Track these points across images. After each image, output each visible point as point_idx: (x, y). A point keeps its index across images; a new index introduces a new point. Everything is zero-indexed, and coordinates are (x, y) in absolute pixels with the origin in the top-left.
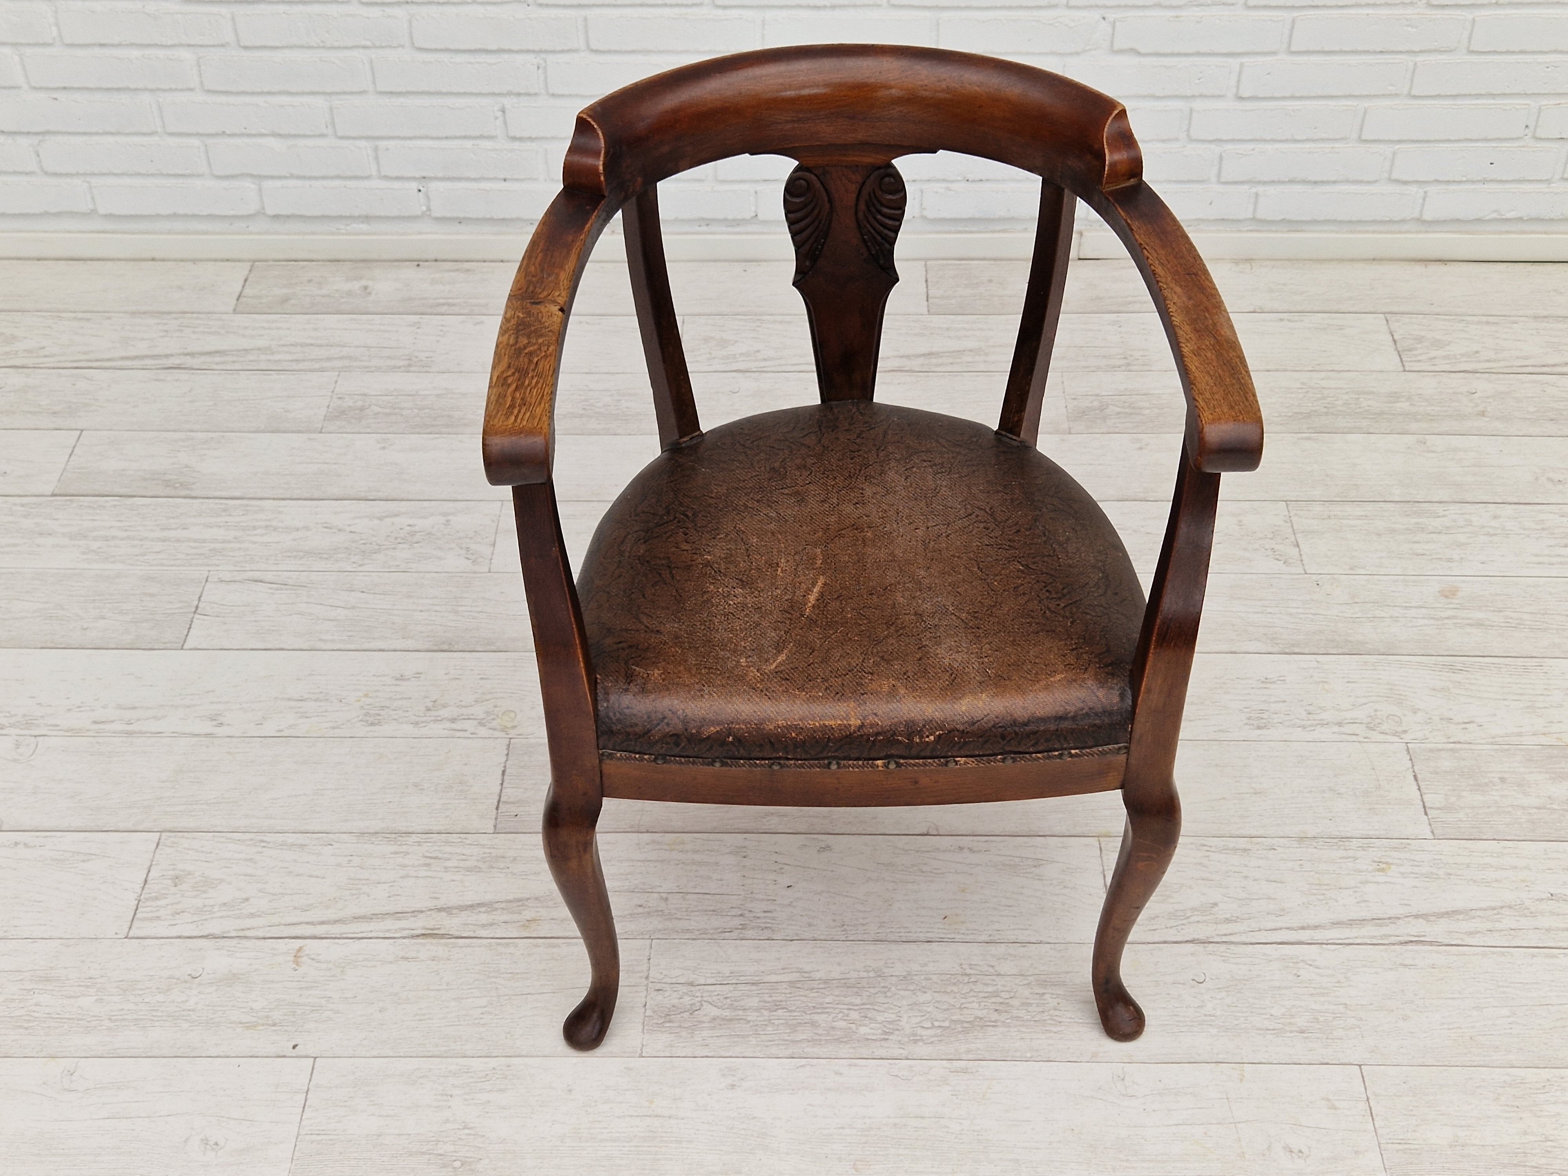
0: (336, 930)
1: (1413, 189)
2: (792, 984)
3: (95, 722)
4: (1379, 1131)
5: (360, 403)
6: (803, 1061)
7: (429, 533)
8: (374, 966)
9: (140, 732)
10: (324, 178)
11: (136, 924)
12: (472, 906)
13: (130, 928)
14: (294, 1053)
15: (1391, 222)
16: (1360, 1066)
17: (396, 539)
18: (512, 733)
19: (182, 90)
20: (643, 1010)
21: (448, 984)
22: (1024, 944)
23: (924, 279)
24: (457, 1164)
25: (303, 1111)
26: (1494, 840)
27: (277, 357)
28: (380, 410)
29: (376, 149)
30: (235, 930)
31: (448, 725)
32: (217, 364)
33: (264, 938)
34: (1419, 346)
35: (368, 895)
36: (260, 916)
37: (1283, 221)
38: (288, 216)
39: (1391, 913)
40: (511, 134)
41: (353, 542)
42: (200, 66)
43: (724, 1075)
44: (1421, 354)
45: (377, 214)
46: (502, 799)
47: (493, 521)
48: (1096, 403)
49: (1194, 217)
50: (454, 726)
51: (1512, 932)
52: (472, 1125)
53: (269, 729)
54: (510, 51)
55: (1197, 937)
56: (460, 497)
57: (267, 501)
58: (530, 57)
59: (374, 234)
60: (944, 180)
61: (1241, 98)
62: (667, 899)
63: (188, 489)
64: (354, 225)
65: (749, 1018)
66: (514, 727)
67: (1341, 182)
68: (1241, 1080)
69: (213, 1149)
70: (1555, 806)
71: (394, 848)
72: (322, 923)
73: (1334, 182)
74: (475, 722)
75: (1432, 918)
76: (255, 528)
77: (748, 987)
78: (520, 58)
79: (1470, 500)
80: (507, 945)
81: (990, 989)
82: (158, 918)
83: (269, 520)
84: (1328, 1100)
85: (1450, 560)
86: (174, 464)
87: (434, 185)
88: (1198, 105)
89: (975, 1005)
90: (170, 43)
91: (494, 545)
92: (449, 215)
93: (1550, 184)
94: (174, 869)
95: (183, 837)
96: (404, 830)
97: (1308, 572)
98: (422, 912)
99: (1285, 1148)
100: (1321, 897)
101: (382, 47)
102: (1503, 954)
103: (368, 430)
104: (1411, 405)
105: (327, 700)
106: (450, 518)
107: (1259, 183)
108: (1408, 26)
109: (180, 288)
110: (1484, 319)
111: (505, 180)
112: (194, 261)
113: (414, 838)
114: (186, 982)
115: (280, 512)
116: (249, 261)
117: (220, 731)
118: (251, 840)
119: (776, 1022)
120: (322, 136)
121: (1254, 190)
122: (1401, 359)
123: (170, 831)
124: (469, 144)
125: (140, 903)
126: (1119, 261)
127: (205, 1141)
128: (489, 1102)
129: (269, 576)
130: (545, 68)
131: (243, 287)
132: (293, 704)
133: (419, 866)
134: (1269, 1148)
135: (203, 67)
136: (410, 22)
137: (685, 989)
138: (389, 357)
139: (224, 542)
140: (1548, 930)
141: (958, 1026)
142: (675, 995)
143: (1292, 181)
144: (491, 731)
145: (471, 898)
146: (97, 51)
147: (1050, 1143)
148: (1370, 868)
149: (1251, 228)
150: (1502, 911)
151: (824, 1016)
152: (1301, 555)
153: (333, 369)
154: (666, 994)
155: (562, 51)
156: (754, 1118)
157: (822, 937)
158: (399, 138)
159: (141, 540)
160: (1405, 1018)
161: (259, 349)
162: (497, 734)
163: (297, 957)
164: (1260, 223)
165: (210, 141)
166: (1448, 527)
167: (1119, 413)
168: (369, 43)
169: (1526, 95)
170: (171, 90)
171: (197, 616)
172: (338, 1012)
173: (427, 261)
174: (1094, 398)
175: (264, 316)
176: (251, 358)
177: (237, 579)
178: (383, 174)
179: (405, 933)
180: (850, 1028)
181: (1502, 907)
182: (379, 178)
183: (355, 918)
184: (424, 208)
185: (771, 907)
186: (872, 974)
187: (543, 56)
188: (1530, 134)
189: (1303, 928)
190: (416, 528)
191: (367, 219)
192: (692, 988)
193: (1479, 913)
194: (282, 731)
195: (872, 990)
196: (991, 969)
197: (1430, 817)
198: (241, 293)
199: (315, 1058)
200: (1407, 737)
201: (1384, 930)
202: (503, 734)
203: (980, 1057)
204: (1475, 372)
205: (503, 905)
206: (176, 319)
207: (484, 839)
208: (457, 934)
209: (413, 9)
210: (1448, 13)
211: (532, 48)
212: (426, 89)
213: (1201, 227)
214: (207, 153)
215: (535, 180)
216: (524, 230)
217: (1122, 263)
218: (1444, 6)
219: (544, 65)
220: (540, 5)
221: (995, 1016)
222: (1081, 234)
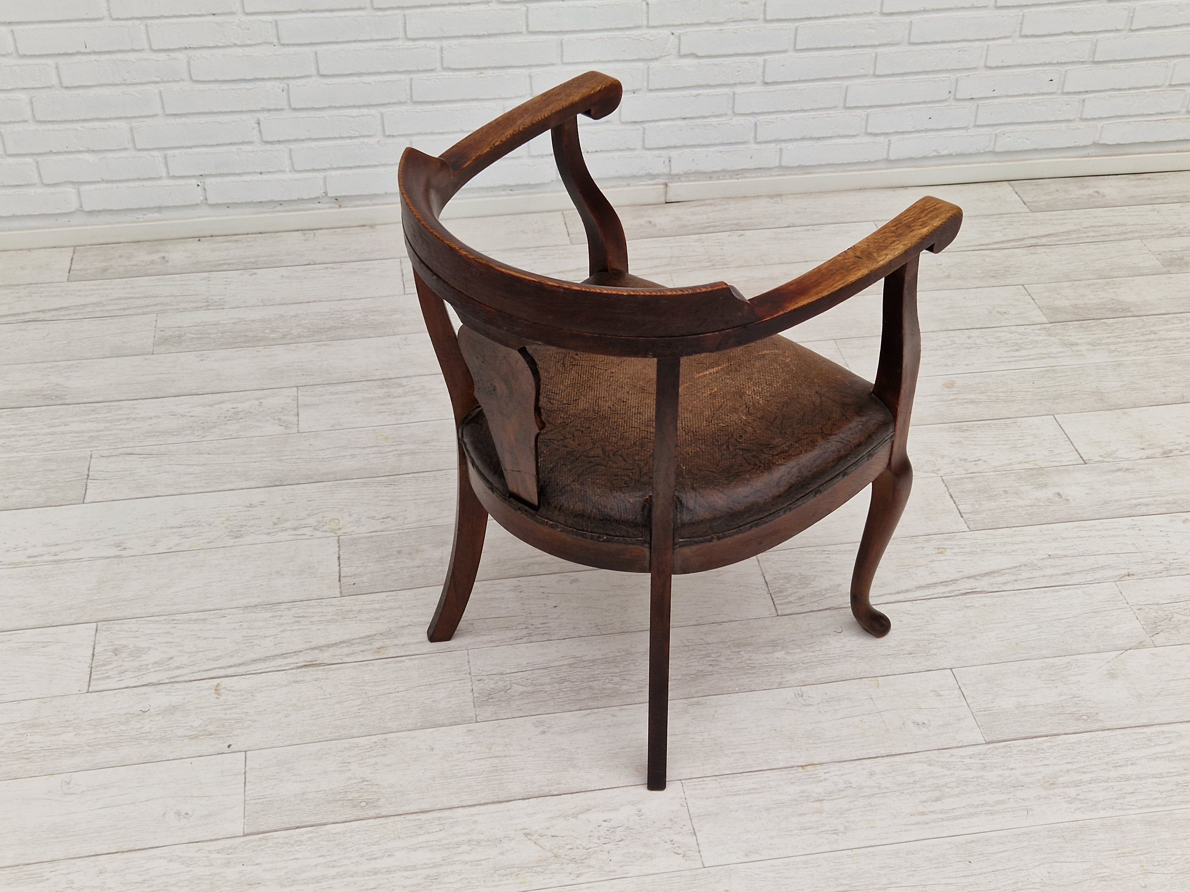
0: (242, 670)
1: (882, 139)
2: (570, 665)
3: (29, 557)
4: (971, 705)
5: (177, 333)
6: (588, 711)
7: (249, 412)
8: (275, 689)
9: (65, 560)
10: (127, 181)
11: (92, 683)
12: (336, 644)
13: (89, 686)
14: (229, 750)
15: (869, 162)
16: (951, 669)
17: (225, 417)
18: (339, 533)
19: (19, 122)
20: (471, 694)
21: (330, 694)
22: (720, 623)
23: (563, 223)
24: (363, 804)
25: (245, 786)
26: (1008, 527)
27: (108, 308)
28: (192, 336)
29: (165, 157)
30: (168, 678)
31: (292, 532)
32: (64, 316)
33: (191, 681)
35: (260, 646)
36: (183, 668)
37: (800, 167)
38: (100, 211)
39: (953, 577)
40: (265, 139)
41: (195, 422)
42: (32, 104)
43: (536, 726)
45: (168, 205)
46: (342, 575)
47: (293, 400)
49: (741, 168)
50: (296, 532)
51: (1030, 580)
52: (367, 779)
53: (161, 547)
54: (263, 79)
55: (832, 606)
56: (266, 387)
57: (123, 402)
58: (276, 83)
59: (164, 220)
61: (766, 83)
62: (472, 624)
63: (62, 399)
64: (150, 215)
65: (546, 690)
66: (340, 529)
67: (835, 137)
68: (878, 687)
69: (185, 818)
70: (1041, 504)
71: (271, 614)
72: (230, 667)
73: (831, 137)
74: (311, 529)
75: (978, 578)
76: (119, 420)
77: (542, 671)
78: (269, 84)
79: (951, 328)
80: (367, 665)
81: (704, 653)
82: (108, 677)
83: (128, 414)
84: (935, 691)
85: (946, 365)
86: (47, 383)
87: (208, 180)
88: (739, 90)
89: (696, 663)
90: (10, 87)
91: (298, 415)
92: (220, 202)
93: (967, 130)
94: (112, 645)
95: (114, 624)
96: (276, 602)
98: (301, 651)
99: (914, 723)
100: (906, 573)
101: (168, 82)
102: (1026, 593)
103: (188, 350)
105: (199, 525)
106: (261, 401)
107: (782, 141)
108: (870, 28)
109: (23, 268)
111: (261, 173)
112: (29, 250)
113: (284, 606)
114: (139, 715)
115: (135, 408)
116: (71, 246)
117: (124, 553)
118: (165, 620)
119: (565, 690)
120: (125, 149)
121: (779, 147)
123: (103, 621)
124: (234, 148)
125: (93, 669)
126: (694, 202)
127: (178, 813)
128: (376, 763)
129: (137, 450)
130: (288, 90)
131: (71, 263)
132: (175, 530)
133: (292, 623)
134: (904, 724)
135: (35, 104)
136: (189, 63)
137: (498, 677)
138: (192, 301)
139: (98, 431)
140: (1051, 576)
141: (687, 677)
142: (492, 682)
143: (803, 139)
144: (324, 533)
145: (333, 639)
147: (763, 739)
148: (934, 552)
149: (778, 173)
150: (1021, 568)
151: (596, 682)
153: (152, 312)
154: (486, 682)
155: (300, 77)
156: (563, 750)
157: (585, 635)
158: (182, 147)
159: (34, 436)
160: (973, 638)
161: (93, 304)
162: (328, 534)
163: (217, 689)
164: (783, 169)
165: (40, 159)
166: (941, 346)
168: (158, 79)
169: (947, 71)
170: (11, 122)
171: (89, 481)
172: (255, 721)
173: (205, 237)
175: (91, 282)
176: (88, 310)
177: (113, 454)
178: (171, 174)
179: (293, 666)
180: (616, 688)
181: (1020, 566)
182: (168, 178)
183: (253, 661)
184: (202, 198)
185: (545, 621)
186: (623, 653)
187: (286, 81)
188: (952, 97)
189: (898, 593)
190: (239, 410)
191: (159, 209)
192: (502, 676)
193: (1007, 571)
194: (171, 548)
195: (626, 663)
196: (701, 641)
197: (965, 518)
198: (70, 268)
199: (246, 752)
200: (941, 473)
201: (950, 588)
202: (333, 534)
203: (706, 694)
205: (358, 641)
206: (25, 288)
207: (335, 601)
208: (329, 662)
209: (190, 53)
210: (894, 18)
211: (278, 76)
212: (202, 110)
213: (746, 175)
214: (38, 167)
215: (283, 171)
216: (275, 209)
217: (696, 203)
218: (892, 14)
219: (287, 88)
220: (283, 45)
221: (711, 668)
222: (666, 185)
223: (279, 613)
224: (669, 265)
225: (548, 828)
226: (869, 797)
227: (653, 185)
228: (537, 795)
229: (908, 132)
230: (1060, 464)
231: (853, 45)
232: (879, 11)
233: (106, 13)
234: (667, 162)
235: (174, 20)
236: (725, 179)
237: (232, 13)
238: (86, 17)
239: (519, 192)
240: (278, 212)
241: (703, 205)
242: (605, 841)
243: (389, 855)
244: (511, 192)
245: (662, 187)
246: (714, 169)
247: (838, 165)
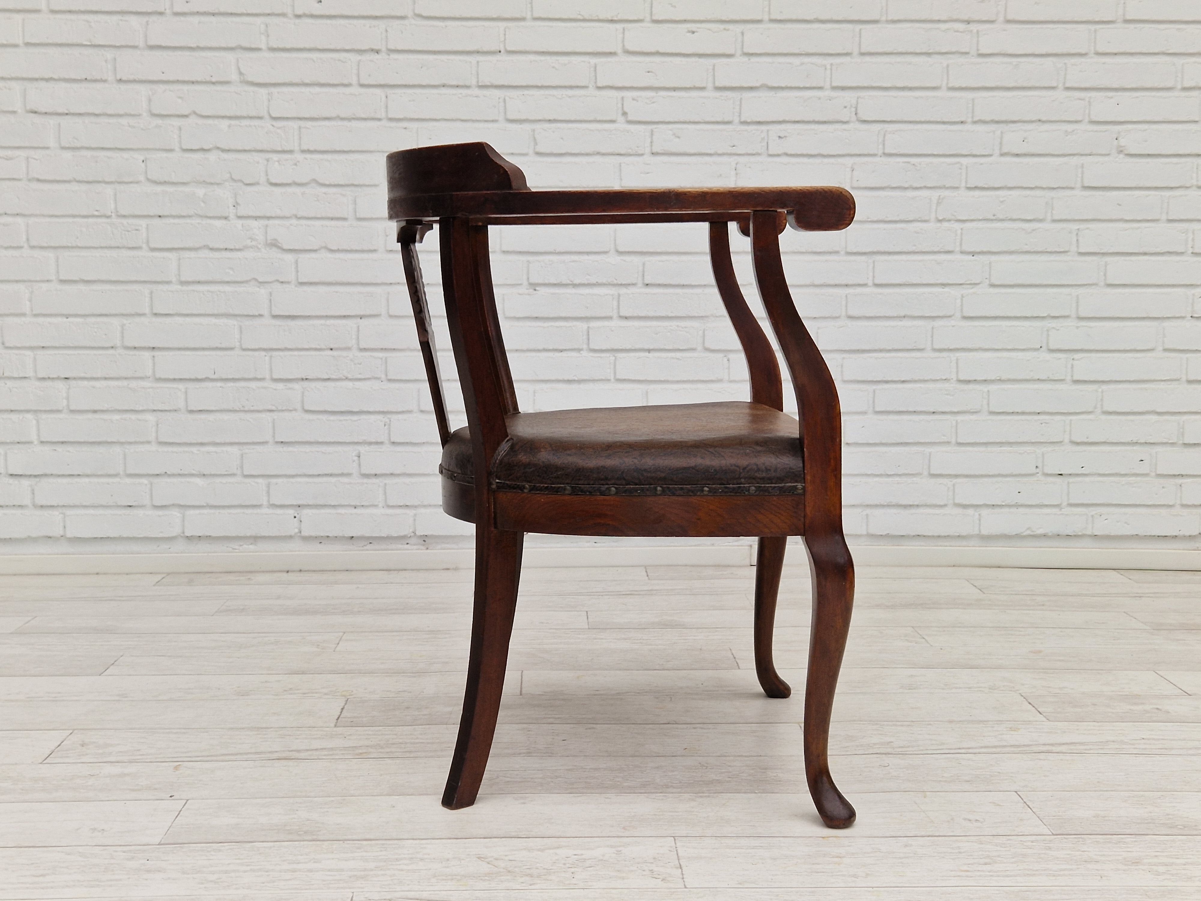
0: (209, 759)
2: (569, 770)
3: (28, 698)
4: (1037, 813)
5: (242, 608)
7: (291, 642)
9: (63, 700)
11: (49, 759)
13: (44, 760)
14: (171, 798)
16: (1016, 791)
17: (265, 643)
18: (350, 697)
19: (143, 443)
21: (296, 774)
24: (301, 832)
25: (176, 818)
27: (183, 597)
28: (256, 609)
29: (268, 486)
30: (127, 760)
31: (301, 695)
33: (151, 762)
35: (235, 747)
36: (146, 756)
39: (1025, 743)
40: (363, 472)
41: (233, 644)
42: (157, 425)
44: (994, 589)
45: (263, 534)
46: (341, 716)
47: (338, 638)
50: (304, 695)
51: (1118, 749)
52: (313, 820)
53: (162, 698)
54: (368, 413)
55: (878, 751)
56: (313, 632)
57: (169, 634)
58: (380, 417)
59: (259, 551)
63: (112, 631)
64: (245, 546)
65: (536, 781)
66: (351, 695)
68: (925, 797)
69: (99, 833)
70: (1136, 712)
71: (256, 733)
72: (198, 757)
73: (918, 506)
74: (321, 694)
75: (1055, 745)
77: (535, 771)
78: (373, 417)
79: (1042, 627)
80: (342, 761)
82: (67, 757)
83: (170, 640)
84: (994, 803)
85: (1034, 643)
86: (102, 625)
87: (306, 512)
90: (141, 408)
91: (338, 644)
92: (313, 534)
93: (1061, 509)
94: (82, 741)
95: (91, 731)
96: (265, 727)
97: (933, 645)
98: (277, 752)
99: (964, 819)
100: (970, 739)
101: (283, 411)
102: (1113, 756)
103: (247, 615)
104: (991, 602)
105: (208, 689)
106: (305, 637)
108: (948, 395)
109: (116, 581)
113: (272, 729)
114: (86, 777)
116: (165, 574)
117: (124, 699)
118: (145, 731)
120: (234, 475)
121: (865, 513)
123: (82, 730)
125: (54, 752)
127: (94, 829)
128: (328, 811)
129: (169, 654)
130: (390, 425)
131: (161, 579)
132: (182, 690)
133: (276, 738)
134: (952, 820)
135: (160, 425)
136: (303, 393)
138: (264, 596)
139: (136, 646)
140: (1144, 749)
144: (333, 698)
145: (316, 747)
146: (90, 416)
148: (1005, 730)
152: (927, 641)
153: (224, 599)
155: (401, 412)
156: (542, 814)
157: (591, 755)
158: (285, 476)
159: (74, 645)
160: (1046, 776)
161: (170, 595)
162: (338, 698)
163: (176, 769)
165: (154, 480)
166: (1029, 634)
168: (274, 408)
170: (136, 443)
171: (111, 667)
172: (207, 784)
173: (294, 571)
175: (175, 586)
176: (164, 597)
177: (145, 655)
178: (271, 503)
179: (263, 759)
180: (616, 784)
181: (1107, 742)
182: (268, 508)
183: (224, 755)
184: (297, 530)
185: (550, 746)
186: (631, 767)
187: (389, 416)
190: (280, 641)
193: (1091, 743)
194: (174, 698)
195: (631, 771)
196: (723, 763)
197: (1044, 715)
198: (159, 581)
199: (188, 800)
200: (1019, 692)
201: (1022, 749)
202: (343, 697)
203: (719, 792)
204: (1033, 595)
205: (341, 748)
206: (111, 588)
207: (327, 729)
208: (304, 758)
209: (306, 384)
210: (971, 386)
211: (382, 410)
212: (308, 439)
214: (151, 490)
215: (376, 506)
216: (365, 548)
218: (969, 382)
219: (388, 422)
220: (390, 380)
221: (730, 779)
223: (264, 733)
225: (506, 856)
226: (900, 858)
228: (502, 836)
229: (998, 506)
230: (1160, 694)
231: (932, 410)
232: (955, 379)
233: (238, 344)
235: (296, 353)
237: (348, 349)
238: (219, 346)
240: (367, 550)
242: (572, 866)
243: (314, 862)
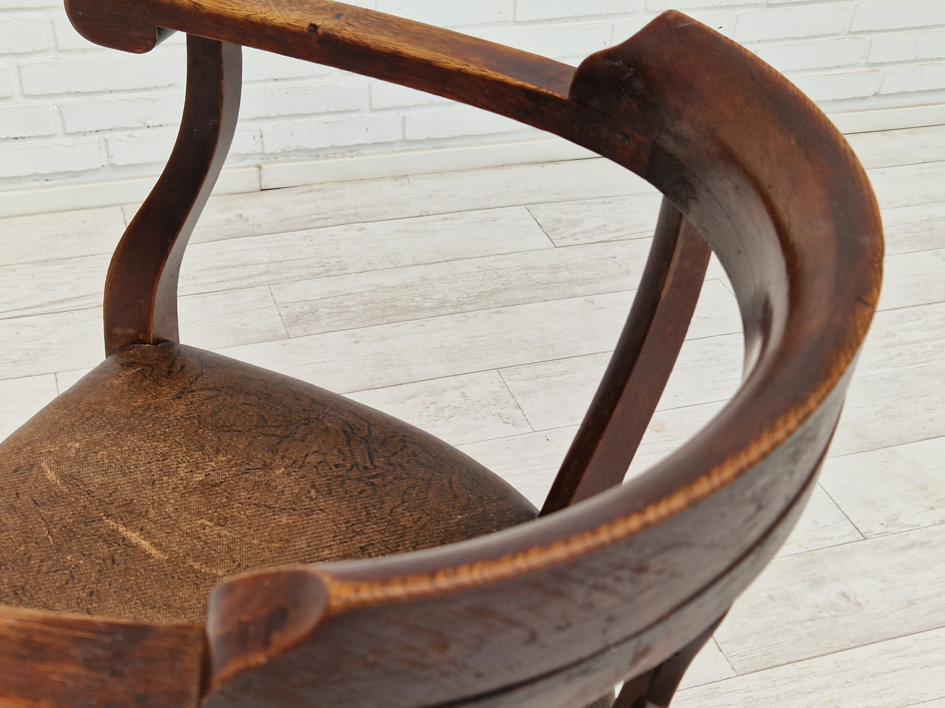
26: (789, 663)
34: (559, 226)
37: (429, 139)
44: (563, 232)
48: (306, 308)
49: (356, 143)
60: (126, 128)
70: (825, 614)
97: (535, 430)
104: (570, 273)
110: (601, 200)
122: (550, 238)
126: (297, 188)
149: (402, 148)
152: (525, 415)
164: (409, 143)
167: (329, 314)
174: (303, 303)
197: (725, 652)
204: (609, 241)
213: (362, 151)
217: (301, 189)
222: (260, 167)
224: (267, 273)
227: (243, 167)
230: (831, 543)
234: (258, 138)
236: (335, 157)
239: (57, 182)
241: (311, 191)
244: (47, 183)
245: (255, 169)
246: (320, 146)
247: (475, 136)
